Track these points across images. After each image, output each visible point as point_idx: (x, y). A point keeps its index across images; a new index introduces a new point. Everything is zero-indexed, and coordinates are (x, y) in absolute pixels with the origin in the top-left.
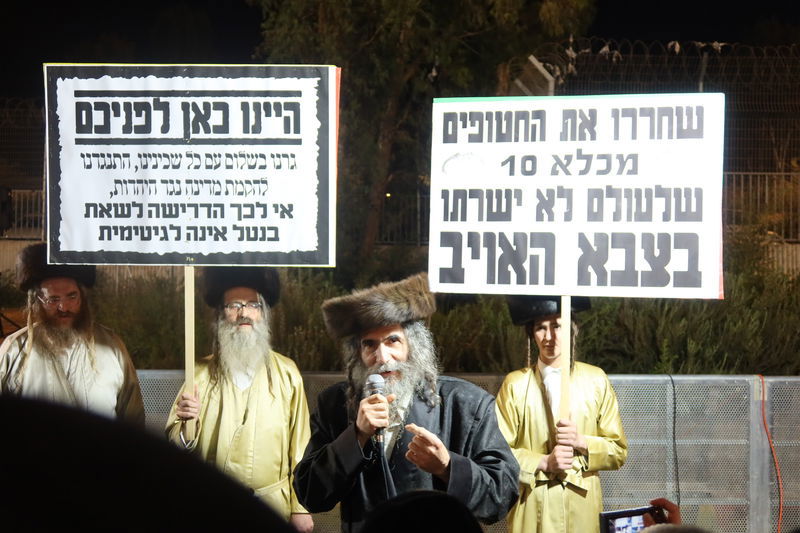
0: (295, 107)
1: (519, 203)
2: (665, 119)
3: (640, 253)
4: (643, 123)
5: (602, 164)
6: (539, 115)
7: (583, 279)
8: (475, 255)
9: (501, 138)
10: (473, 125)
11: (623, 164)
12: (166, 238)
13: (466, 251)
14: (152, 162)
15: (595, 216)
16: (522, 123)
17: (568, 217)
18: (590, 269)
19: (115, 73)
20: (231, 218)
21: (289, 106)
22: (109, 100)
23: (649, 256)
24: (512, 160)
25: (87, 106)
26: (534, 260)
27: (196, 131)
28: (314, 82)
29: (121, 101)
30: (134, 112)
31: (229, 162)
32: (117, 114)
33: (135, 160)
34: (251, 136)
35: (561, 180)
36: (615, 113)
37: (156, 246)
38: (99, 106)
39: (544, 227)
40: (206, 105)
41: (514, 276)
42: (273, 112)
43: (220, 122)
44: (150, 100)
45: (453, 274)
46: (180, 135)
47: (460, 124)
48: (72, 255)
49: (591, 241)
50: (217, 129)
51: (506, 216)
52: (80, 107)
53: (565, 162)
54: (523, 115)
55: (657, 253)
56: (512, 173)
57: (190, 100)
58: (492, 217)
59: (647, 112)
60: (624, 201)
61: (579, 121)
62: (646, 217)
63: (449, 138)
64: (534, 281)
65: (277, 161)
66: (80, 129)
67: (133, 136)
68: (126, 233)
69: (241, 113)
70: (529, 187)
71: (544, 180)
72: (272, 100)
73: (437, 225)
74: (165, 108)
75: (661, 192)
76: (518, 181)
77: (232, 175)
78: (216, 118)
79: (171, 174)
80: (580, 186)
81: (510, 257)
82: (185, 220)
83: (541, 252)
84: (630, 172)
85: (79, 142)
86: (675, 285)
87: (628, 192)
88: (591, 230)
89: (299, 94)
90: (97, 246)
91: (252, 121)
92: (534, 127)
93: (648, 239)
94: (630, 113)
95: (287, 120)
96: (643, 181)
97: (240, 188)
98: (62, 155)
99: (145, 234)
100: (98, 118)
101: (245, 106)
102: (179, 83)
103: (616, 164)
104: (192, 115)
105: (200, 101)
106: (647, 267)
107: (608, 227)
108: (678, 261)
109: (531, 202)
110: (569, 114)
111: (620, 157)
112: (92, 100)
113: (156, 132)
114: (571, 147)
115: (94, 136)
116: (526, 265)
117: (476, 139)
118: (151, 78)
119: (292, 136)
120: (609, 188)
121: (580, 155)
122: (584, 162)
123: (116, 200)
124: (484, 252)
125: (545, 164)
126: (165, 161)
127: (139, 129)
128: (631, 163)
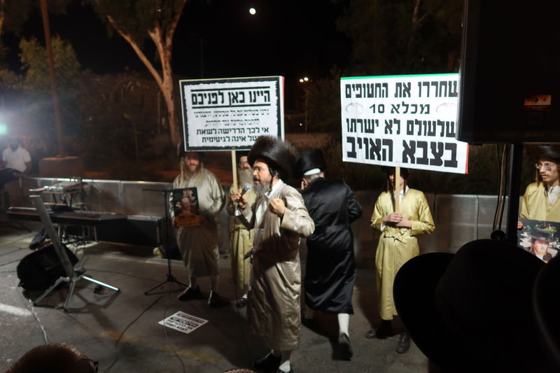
0: (268, 92)
1: (378, 126)
2: (443, 87)
3: (429, 150)
4: (433, 89)
5: (413, 109)
6: (385, 85)
7: (405, 160)
8: (361, 147)
9: (370, 96)
10: (357, 90)
11: (423, 109)
12: (225, 141)
13: (357, 145)
14: (219, 114)
15: (410, 133)
16: (378, 88)
17: (398, 132)
18: (408, 156)
19: (204, 83)
20: (247, 133)
21: (266, 92)
22: (203, 93)
23: (434, 152)
24: (374, 106)
25: (195, 95)
26: (384, 151)
27: (234, 102)
28: (275, 82)
29: (207, 93)
30: (211, 97)
31: (246, 113)
32: (206, 97)
33: (213, 114)
34: (253, 103)
35: (395, 116)
36: (420, 84)
37: (222, 144)
38: (200, 95)
39: (388, 137)
40: (237, 93)
41: (376, 157)
42: (260, 94)
43: (242, 99)
44: (217, 92)
45: (352, 154)
46: (228, 104)
47: (352, 89)
48: (193, 148)
49: (408, 144)
50: (241, 102)
51: (372, 131)
52: (193, 95)
53: (397, 107)
54: (378, 85)
55: (437, 151)
56: (374, 112)
57: (231, 91)
58: (367, 131)
59: (435, 84)
60: (423, 126)
61: (403, 88)
62: (433, 134)
63: (348, 96)
65: (262, 112)
66: (194, 103)
67: (212, 105)
68: (211, 139)
69: (249, 95)
70: (383, 118)
71: (388, 116)
72: (260, 90)
73: (345, 133)
74: (222, 94)
75: (440, 123)
76: (377, 116)
77: (247, 118)
78: (240, 97)
79: (225, 118)
80: (404, 119)
81: (375, 148)
82: (231, 134)
83: (387, 147)
84: (426, 113)
85: (193, 108)
86: (445, 166)
87: (425, 122)
88: (408, 139)
89: (269, 87)
90: (201, 144)
91: (253, 98)
92: (383, 91)
93: (433, 144)
94: (426, 84)
95: (265, 97)
96: (432, 117)
97: (250, 122)
98: (188, 113)
99: (218, 140)
100: (199, 99)
101: (250, 93)
102: (227, 85)
103: (419, 109)
104: (232, 97)
105: (234, 92)
106: (433, 157)
107: (415, 138)
108: (447, 155)
109: (382, 125)
110: (399, 85)
111: (421, 106)
112: (197, 93)
113: (219, 103)
114: (399, 100)
115: (198, 105)
116: (381, 153)
117: (359, 96)
118: (217, 84)
119: (267, 103)
120: (416, 120)
121: (403, 105)
122: (405, 107)
123: (208, 128)
124: (364, 146)
125: (388, 108)
126: (223, 114)
127: (214, 103)
128: (426, 108)
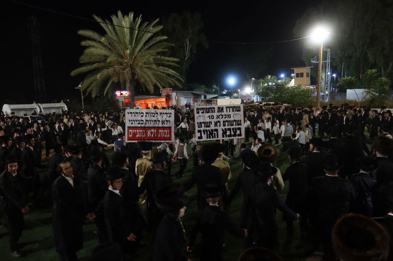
1: (211, 124)
3: (232, 131)
5: (225, 116)
7: (223, 137)
9: (208, 112)
10: (202, 110)
13: (203, 133)
15: (224, 125)
17: (220, 126)
18: (224, 135)
23: (233, 132)
24: (209, 116)
26: (215, 134)
35: (218, 120)
39: (216, 128)
41: (211, 137)
45: (201, 137)
49: (224, 130)
51: (209, 126)
53: (219, 116)
54: (211, 108)
55: (235, 131)
56: (210, 119)
58: (207, 127)
60: (229, 123)
62: (233, 125)
63: (198, 113)
64: (215, 138)
70: (213, 121)
71: (215, 120)
73: (197, 129)
75: (235, 121)
80: (222, 120)
81: (211, 134)
83: (216, 132)
84: (229, 118)
87: (229, 121)
88: (224, 128)
93: (233, 128)
96: (232, 119)
103: (227, 116)
106: (233, 134)
107: (227, 127)
108: (238, 132)
109: (213, 124)
114: (219, 114)
116: (213, 135)
117: (203, 113)
120: (226, 120)
121: (221, 115)
124: (206, 133)
125: (215, 117)
128: (229, 116)
